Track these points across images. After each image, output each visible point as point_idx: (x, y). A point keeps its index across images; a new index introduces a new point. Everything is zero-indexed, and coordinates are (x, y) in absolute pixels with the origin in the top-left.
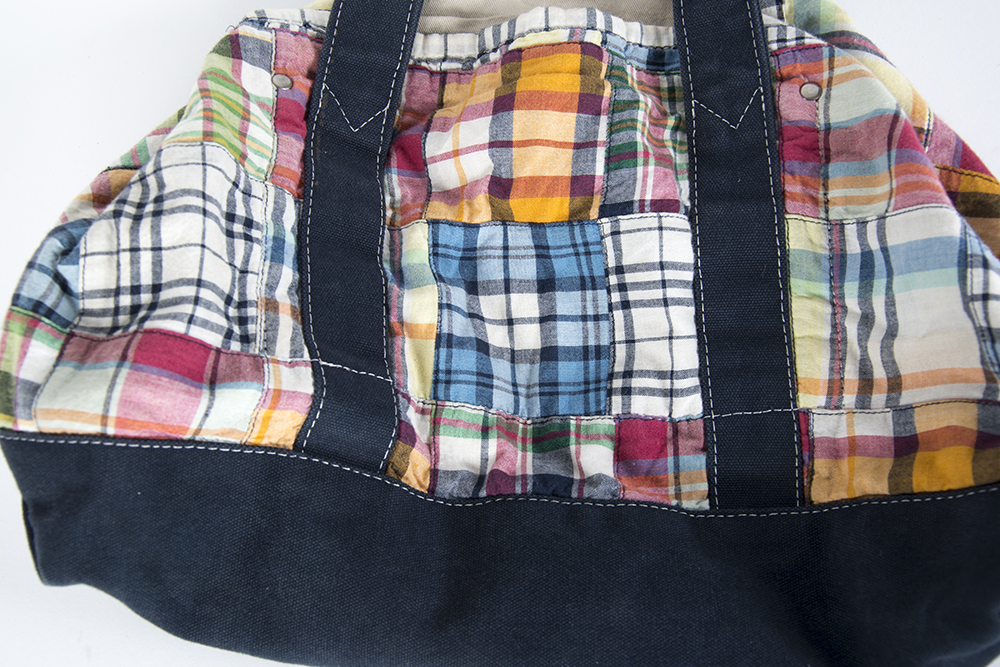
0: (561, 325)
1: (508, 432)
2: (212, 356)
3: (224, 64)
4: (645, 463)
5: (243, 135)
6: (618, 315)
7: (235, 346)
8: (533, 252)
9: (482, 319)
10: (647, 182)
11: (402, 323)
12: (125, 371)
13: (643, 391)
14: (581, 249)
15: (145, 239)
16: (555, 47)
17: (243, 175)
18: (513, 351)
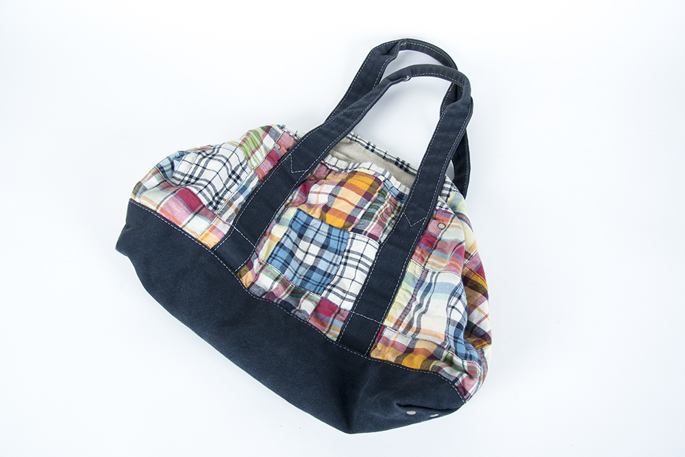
0: (322, 261)
1: (285, 284)
2: (201, 206)
3: (262, 132)
4: (322, 315)
5: (253, 153)
6: (342, 266)
7: (211, 208)
8: (326, 235)
9: (298, 247)
10: (371, 227)
11: (270, 233)
12: (172, 196)
13: (335, 293)
14: (341, 240)
15: (202, 164)
16: (367, 175)
17: (245, 163)
18: (302, 262)
